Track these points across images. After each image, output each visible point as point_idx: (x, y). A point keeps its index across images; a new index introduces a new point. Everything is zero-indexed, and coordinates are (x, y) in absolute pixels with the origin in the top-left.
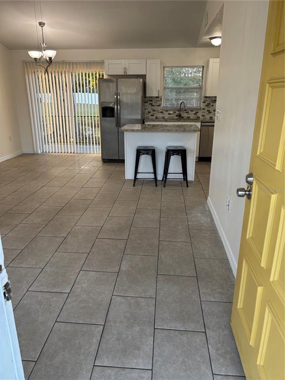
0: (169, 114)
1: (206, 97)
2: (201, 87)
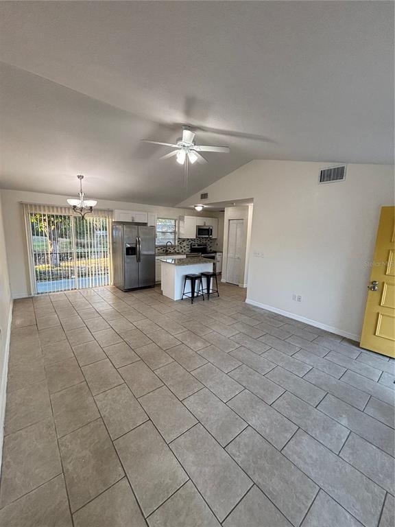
1: (179, 238)
2: (175, 232)
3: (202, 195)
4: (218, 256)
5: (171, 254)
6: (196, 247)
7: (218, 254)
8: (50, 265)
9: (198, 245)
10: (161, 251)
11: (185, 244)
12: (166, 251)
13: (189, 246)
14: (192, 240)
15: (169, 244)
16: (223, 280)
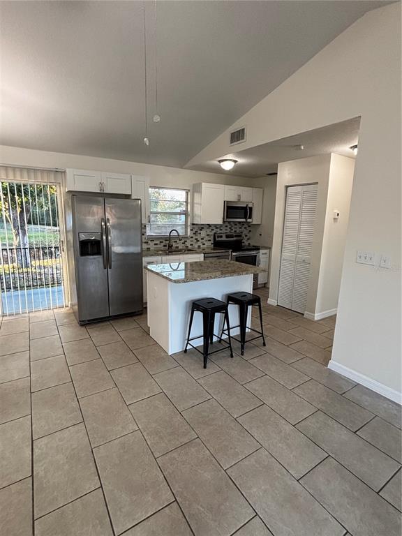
0: (155, 244)
1: (193, 224)
2: (185, 213)
3: (233, 135)
4: (262, 255)
5: (178, 251)
6: (224, 238)
7: (262, 251)
8: (15, 265)
9: (227, 236)
10: (161, 246)
11: (203, 233)
12: (169, 246)
13: (212, 238)
14: (216, 226)
15: (174, 233)
16: (272, 301)
